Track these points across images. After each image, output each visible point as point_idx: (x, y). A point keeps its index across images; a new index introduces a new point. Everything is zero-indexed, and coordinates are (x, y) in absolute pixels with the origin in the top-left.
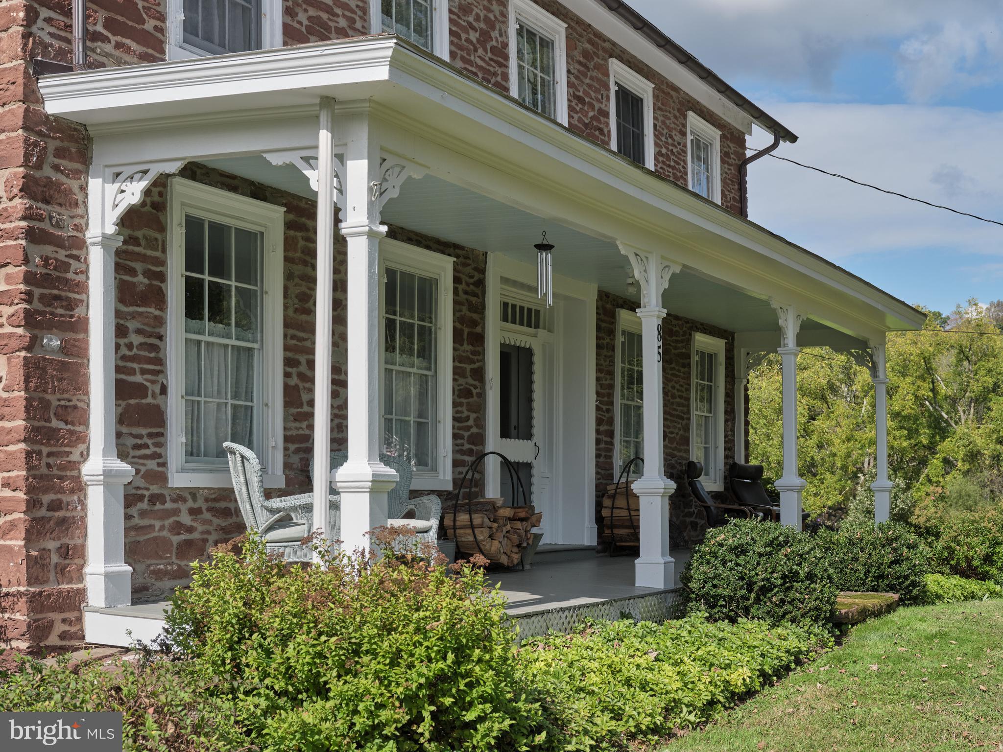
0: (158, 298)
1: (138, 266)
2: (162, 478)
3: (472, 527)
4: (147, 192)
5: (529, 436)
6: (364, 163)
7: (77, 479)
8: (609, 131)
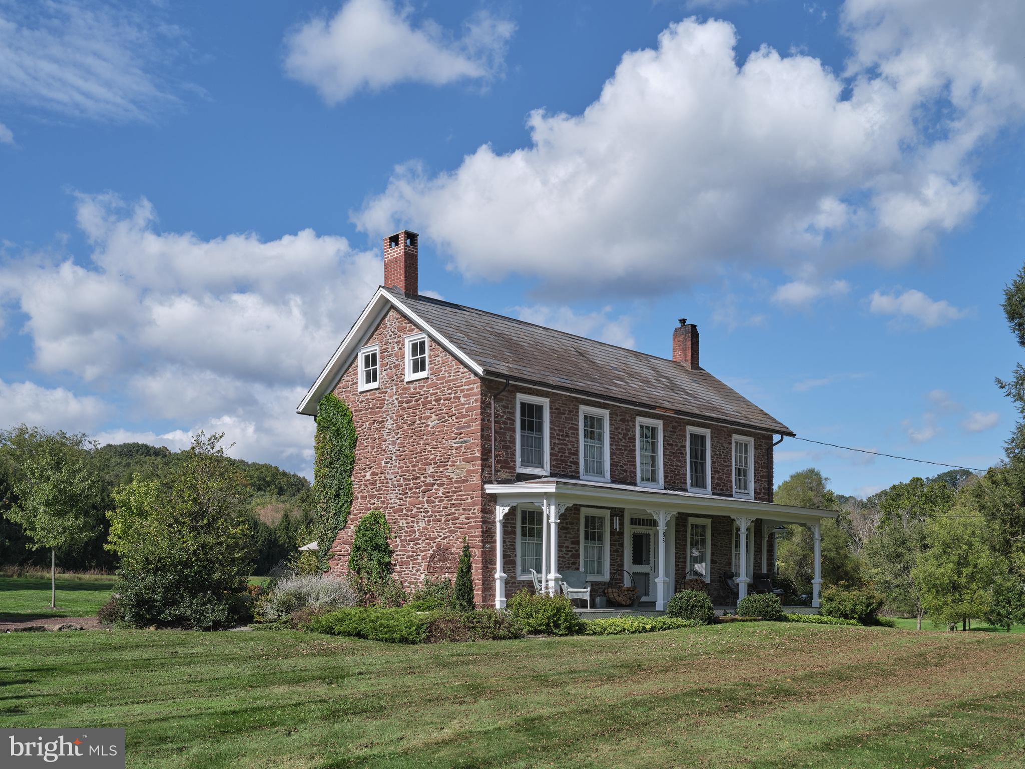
0: (514, 533)
1: (509, 525)
2: (515, 578)
3: (613, 593)
4: (510, 510)
5: (649, 564)
6: (554, 506)
7: (494, 578)
8: (686, 453)
